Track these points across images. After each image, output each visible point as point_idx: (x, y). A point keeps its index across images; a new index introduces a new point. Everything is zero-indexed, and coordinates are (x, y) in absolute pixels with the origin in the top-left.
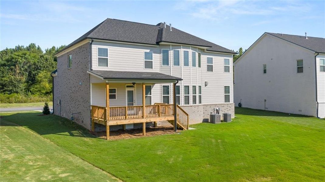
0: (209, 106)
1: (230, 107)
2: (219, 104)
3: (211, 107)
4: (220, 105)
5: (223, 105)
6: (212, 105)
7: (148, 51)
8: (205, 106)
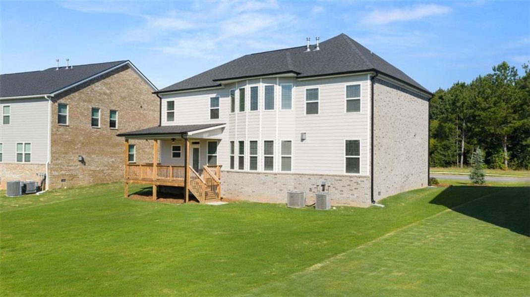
0: (306, 176)
1: (358, 183)
2: (328, 175)
3: (309, 179)
4: (333, 177)
5: (338, 178)
6: (313, 175)
7: (214, 95)
8: (298, 176)
